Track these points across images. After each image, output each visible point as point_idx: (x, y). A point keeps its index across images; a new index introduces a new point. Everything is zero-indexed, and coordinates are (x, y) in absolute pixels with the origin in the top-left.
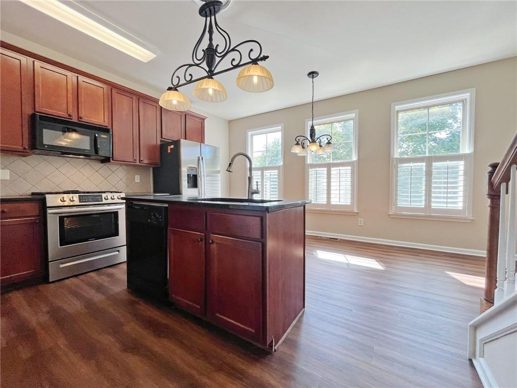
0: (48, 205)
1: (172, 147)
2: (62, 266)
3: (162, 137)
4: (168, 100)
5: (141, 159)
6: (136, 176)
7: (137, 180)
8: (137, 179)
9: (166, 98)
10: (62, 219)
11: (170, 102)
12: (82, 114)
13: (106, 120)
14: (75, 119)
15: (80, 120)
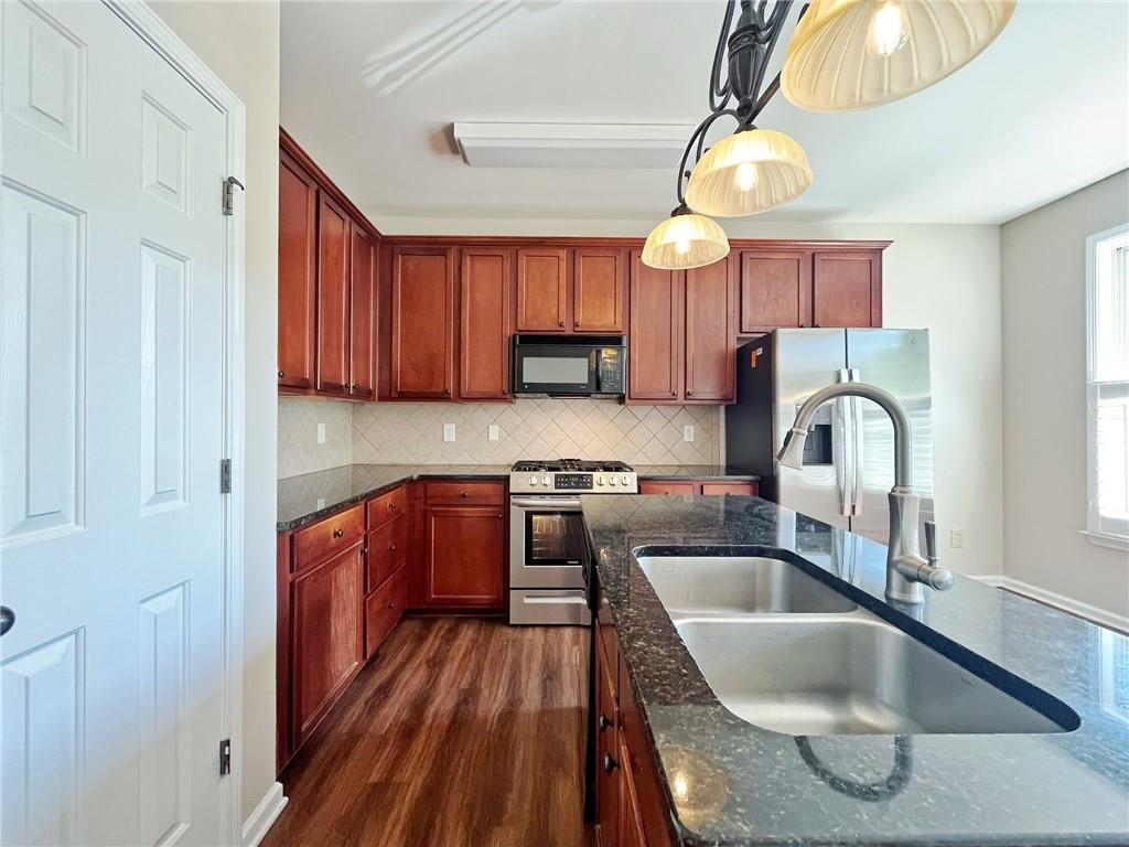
0: (511, 491)
1: (760, 351)
2: (527, 601)
3: (741, 332)
4: (666, 246)
5: (688, 390)
6: (686, 428)
7: (688, 436)
8: (690, 432)
9: (660, 242)
10: (529, 515)
11: (669, 248)
12: (580, 317)
13: (619, 319)
14: (568, 331)
15: (576, 329)
